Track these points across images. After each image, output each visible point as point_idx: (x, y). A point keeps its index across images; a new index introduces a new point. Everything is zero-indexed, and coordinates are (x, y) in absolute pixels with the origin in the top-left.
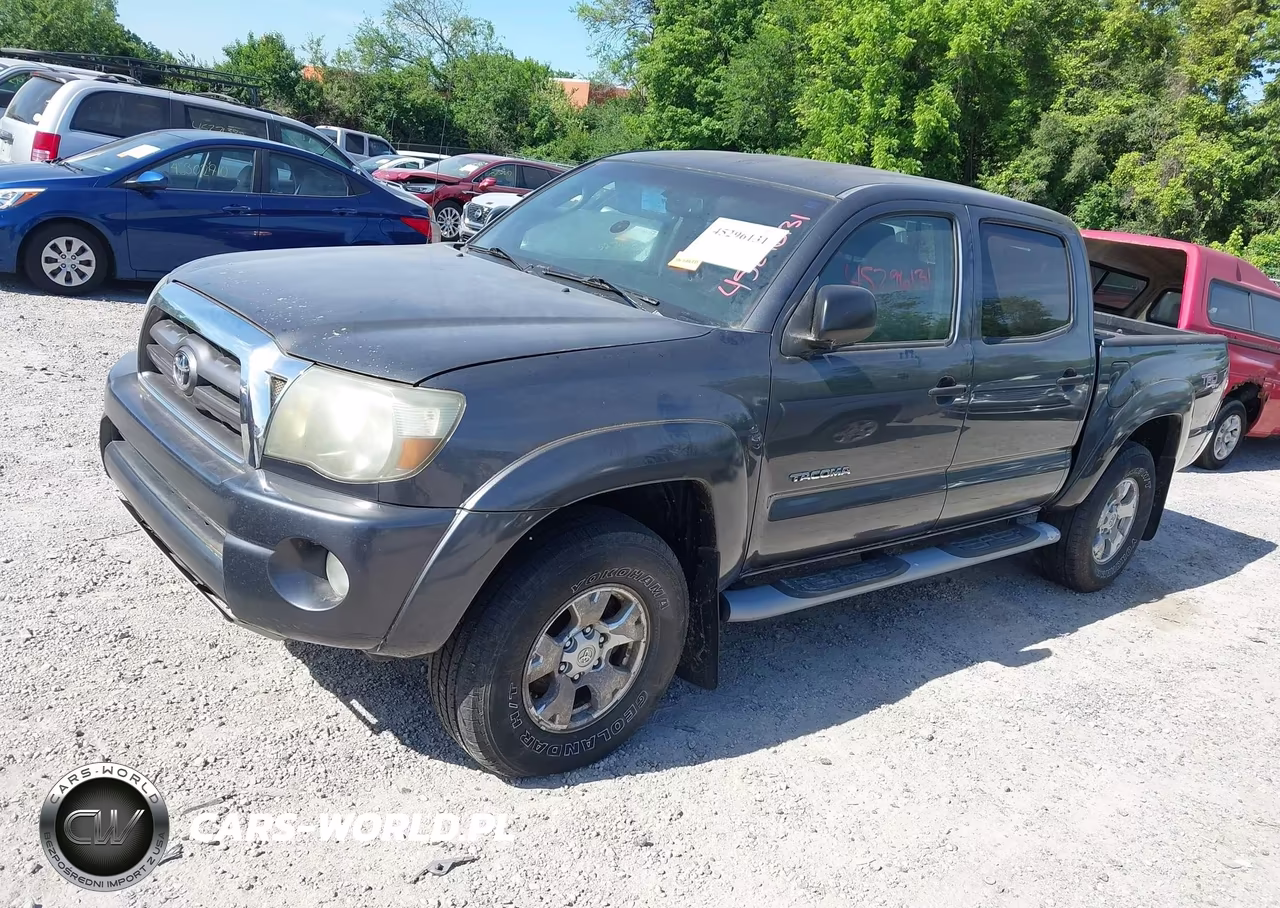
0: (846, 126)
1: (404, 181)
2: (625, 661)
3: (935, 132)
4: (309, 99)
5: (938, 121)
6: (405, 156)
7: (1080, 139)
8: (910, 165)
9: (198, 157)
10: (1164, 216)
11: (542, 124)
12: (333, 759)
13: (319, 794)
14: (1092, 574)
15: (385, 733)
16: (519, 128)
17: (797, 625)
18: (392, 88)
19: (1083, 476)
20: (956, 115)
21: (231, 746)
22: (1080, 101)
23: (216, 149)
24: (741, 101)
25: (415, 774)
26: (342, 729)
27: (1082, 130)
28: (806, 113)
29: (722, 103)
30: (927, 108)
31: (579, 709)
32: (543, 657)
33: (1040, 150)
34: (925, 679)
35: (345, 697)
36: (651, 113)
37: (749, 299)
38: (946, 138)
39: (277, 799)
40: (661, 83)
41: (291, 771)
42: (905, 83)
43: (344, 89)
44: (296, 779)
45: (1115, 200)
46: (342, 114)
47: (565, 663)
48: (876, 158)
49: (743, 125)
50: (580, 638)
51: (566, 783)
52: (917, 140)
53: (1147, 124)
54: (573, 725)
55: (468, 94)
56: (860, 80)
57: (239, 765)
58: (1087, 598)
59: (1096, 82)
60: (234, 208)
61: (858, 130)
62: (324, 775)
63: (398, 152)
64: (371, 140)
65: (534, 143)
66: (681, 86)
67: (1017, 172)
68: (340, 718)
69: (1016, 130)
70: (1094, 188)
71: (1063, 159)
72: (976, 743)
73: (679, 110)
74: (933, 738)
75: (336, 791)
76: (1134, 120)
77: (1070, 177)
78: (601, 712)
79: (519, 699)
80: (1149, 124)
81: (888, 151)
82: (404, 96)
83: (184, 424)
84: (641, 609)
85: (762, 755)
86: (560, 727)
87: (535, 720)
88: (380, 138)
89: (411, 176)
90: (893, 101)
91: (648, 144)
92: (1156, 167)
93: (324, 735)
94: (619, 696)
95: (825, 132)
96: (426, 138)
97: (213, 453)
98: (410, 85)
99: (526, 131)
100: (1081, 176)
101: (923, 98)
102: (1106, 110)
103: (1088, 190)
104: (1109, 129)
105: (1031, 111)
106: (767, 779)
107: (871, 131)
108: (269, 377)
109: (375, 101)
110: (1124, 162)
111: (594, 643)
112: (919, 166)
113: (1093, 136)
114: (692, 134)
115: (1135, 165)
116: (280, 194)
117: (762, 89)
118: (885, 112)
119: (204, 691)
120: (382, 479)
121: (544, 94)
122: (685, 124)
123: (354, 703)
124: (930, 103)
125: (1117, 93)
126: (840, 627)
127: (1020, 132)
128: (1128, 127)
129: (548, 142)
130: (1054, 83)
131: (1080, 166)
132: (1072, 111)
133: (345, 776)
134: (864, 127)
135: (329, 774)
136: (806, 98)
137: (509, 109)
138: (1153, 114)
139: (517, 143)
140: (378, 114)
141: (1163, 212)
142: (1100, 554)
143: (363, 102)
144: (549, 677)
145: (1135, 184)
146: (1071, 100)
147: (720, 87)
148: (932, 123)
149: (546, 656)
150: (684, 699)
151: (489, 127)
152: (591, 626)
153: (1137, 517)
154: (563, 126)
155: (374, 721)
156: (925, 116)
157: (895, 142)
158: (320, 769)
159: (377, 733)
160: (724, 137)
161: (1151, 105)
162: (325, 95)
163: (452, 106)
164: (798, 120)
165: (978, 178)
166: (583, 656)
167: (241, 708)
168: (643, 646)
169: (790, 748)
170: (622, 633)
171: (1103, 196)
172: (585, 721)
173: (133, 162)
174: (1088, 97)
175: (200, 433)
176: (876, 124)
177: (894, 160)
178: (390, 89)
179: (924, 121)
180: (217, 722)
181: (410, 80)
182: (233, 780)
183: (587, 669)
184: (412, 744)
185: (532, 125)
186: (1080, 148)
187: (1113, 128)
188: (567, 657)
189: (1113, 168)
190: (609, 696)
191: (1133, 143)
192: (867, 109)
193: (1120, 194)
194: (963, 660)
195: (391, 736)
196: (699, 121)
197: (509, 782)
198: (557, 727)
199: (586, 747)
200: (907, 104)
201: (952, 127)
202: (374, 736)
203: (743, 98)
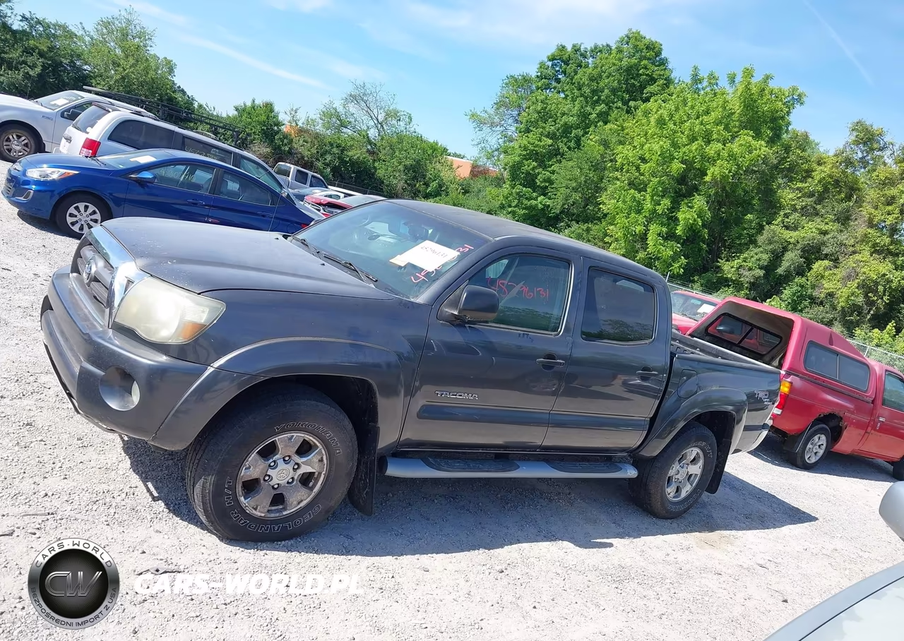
0: (633, 215)
1: (324, 205)
2: (311, 484)
3: (692, 227)
4: (282, 145)
5: (695, 220)
6: (333, 190)
7: (790, 246)
8: (672, 246)
9: (183, 167)
10: (842, 307)
11: (434, 185)
12: (123, 507)
13: (106, 523)
14: (663, 504)
15: (160, 501)
16: (418, 185)
17: (453, 498)
18: (338, 146)
19: (657, 437)
20: (708, 219)
21: (65, 490)
22: (792, 221)
23: (194, 165)
24: (565, 189)
25: (168, 525)
26: (136, 494)
27: (792, 240)
28: (608, 203)
29: (553, 188)
30: (688, 210)
31: (273, 508)
32: (253, 467)
33: (762, 250)
34: (519, 542)
35: (145, 480)
36: (506, 187)
37: (425, 286)
38: (699, 232)
39: (80, 520)
40: (515, 170)
41: (94, 509)
42: (676, 192)
43: (307, 143)
44: (96, 513)
45: (810, 291)
46: (303, 157)
47: (269, 476)
48: (650, 238)
49: (564, 205)
50: (281, 462)
51: (257, 548)
52: (679, 231)
53: (837, 243)
54: (269, 516)
55: (388, 158)
56: (646, 185)
57: (66, 499)
58: (661, 522)
59: (804, 211)
60: (194, 202)
61: (641, 219)
62: (113, 514)
63: (329, 187)
64: (313, 176)
65: (427, 196)
66: (528, 173)
67: (745, 262)
68: (138, 489)
69: (748, 234)
70: (796, 280)
71: (777, 257)
72: (530, 580)
73: (524, 189)
74: (503, 572)
75: (116, 523)
76: (828, 239)
77: (780, 271)
78: (288, 512)
79: (233, 488)
80: (838, 243)
81: (659, 235)
82: (345, 152)
83: (83, 302)
84: (324, 452)
85: (388, 560)
86: (259, 514)
87: (243, 506)
88: (319, 176)
89: (329, 203)
90: (666, 202)
91: (501, 208)
92: (840, 273)
93: (124, 495)
94: (302, 505)
95: (618, 216)
96: (355, 182)
97: (91, 319)
98: (351, 146)
99: (422, 188)
100: (788, 271)
101: (687, 204)
102: (809, 231)
103: (792, 281)
104: (810, 242)
105: (759, 223)
106: (383, 571)
107: (649, 220)
108: (126, 280)
109: (326, 152)
110: (818, 266)
111: (290, 467)
112: (678, 247)
113: (799, 246)
114: (531, 206)
115: (826, 268)
116: (226, 197)
117: (581, 183)
118: (659, 209)
119: (63, 461)
120: (170, 342)
121: (438, 166)
122: (527, 199)
123: (150, 485)
124: (691, 207)
125: (818, 220)
126: (480, 504)
127: (750, 236)
128: (824, 244)
129: (436, 197)
130: (776, 207)
131: (788, 264)
132: (787, 228)
133: (125, 517)
134: (645, 217)
135: (116, 514)
136: (609, 193)
137: (414, 172)
138: (842, 237)
139: (415, 195)
140: (327, 161)
141: (841, 304)
142: (672, 495)
143: (318, 152)
144: (256, 481)
145: (824, 282)
146: (786, 220)
147: (553, 177)
148: (690, 221)
149: (255, 467)
150: (355, 522)
151: (399, 182)
152: (289, 456)
153: (702, 475)
154: (447, 188)
155: (156, 494)
156: (685, 216)
157: (664, 229)
158: (112, 511)
159: (154, 501)
160: (551, 210)
161: (841, 231)
162: (294, 144)
163: (376, 164)
164: (601, 206)
165: (718, 262)
166: (281, 474)
167: (80, 473)
168: (323, 476)
169: (407, 560)
170: (308, 465)
171: (802, 286)
172: (278, 515)
173: (138, 165)
174: (798, 220)
175: (89, 307)
176: (653, 217)
177: (662, 242)
178: (337, 147)
179: (685, 218)
180: (62, 477)
181: (352, 143)
182: (58, 506)
183: (283, 482)
184: (174, 510)
185: (427, 185)
186: (789, 252)
187: (813, 243)
188: (270, 472)
189: (810, 269)
190: (295, 503)
191: (827, 255)
192: (648, 205)
193: (813, 287)
194: (550, 537)
195: (163, 504)
196: (537, 197)
197: (222, 540)
198: (258, 513)
199: (274, 530)
200: (675, 207)
201: (704, 226)
202: (153, 502)
203: (567, 187)
